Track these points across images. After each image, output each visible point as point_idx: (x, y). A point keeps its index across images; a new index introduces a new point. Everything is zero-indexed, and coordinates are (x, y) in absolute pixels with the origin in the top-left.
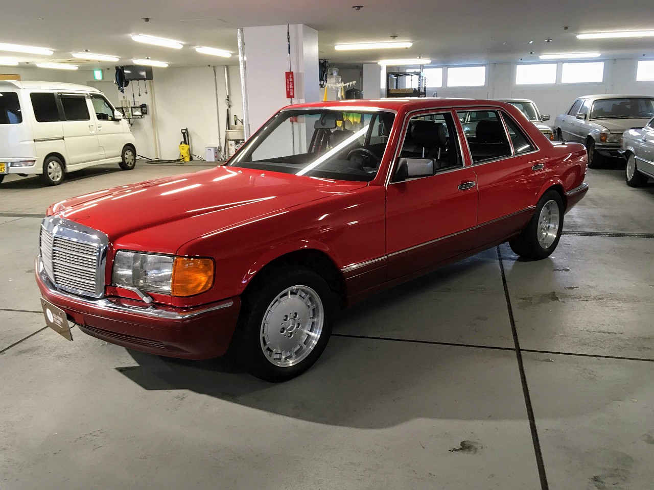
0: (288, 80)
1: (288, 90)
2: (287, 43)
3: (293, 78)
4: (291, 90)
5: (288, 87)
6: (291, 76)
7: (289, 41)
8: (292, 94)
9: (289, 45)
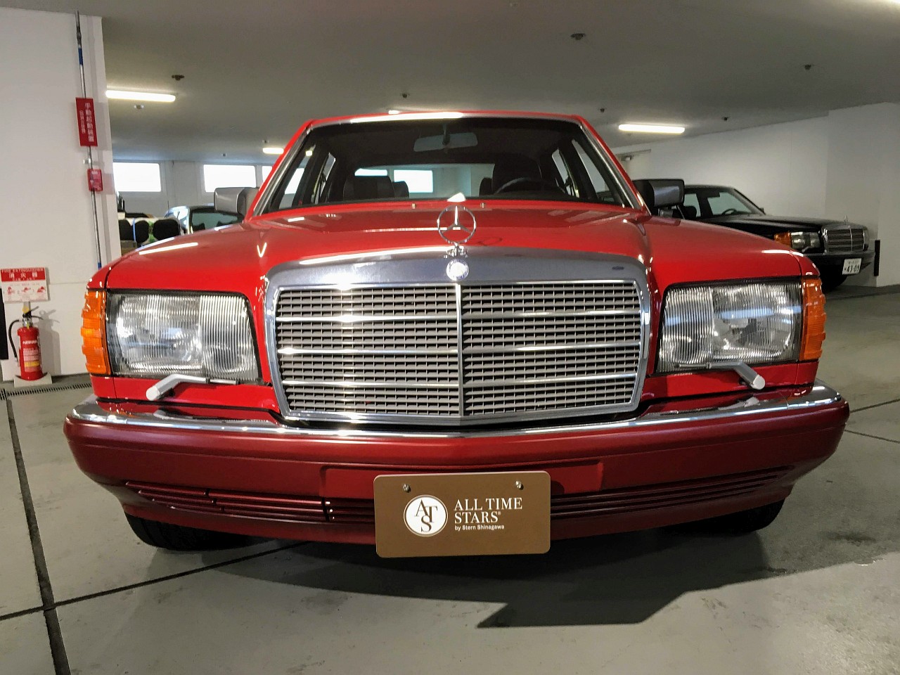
0: (82, 113)
1: (84, 131)
2: (77, 46)
3: (92, 109)
4: (91, 132)
5: (83, 126)
6: (88, 105)
7: (80, 42)
8: (91, 139)
9: (80, 51)
